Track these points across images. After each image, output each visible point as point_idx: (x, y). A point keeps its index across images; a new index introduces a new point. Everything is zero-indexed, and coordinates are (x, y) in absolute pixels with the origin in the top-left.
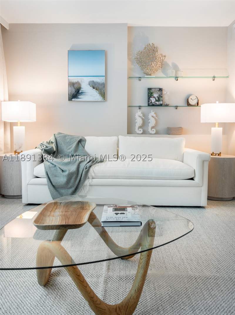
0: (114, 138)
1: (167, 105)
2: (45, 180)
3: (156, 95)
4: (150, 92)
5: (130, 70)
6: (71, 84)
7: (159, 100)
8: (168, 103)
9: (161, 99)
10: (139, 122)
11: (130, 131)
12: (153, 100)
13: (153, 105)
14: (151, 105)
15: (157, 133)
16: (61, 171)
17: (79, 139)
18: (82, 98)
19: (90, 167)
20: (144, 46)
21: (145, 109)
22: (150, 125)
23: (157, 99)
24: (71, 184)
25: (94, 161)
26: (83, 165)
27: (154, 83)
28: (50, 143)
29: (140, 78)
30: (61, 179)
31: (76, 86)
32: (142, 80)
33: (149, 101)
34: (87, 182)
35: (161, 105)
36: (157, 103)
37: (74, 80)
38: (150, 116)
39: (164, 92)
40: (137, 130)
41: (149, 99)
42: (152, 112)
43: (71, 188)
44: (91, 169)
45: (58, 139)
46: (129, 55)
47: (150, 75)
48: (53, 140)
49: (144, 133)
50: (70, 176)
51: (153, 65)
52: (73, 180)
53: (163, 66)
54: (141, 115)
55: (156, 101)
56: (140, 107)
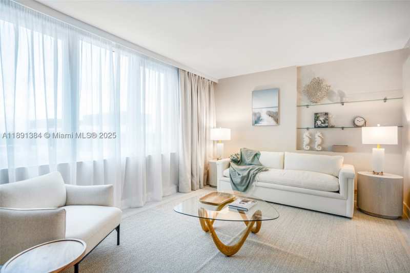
0: (281, 154)
1: (332, 127)
2: (229, 179)
3: (322, 119)
4: (317, 117)
5: (299, 100)
6: (255, 114)
7: (324, 122)
8: (333, 125)
9: (327, 121)
10: (306, 140)
11: (299, 148)
12: (319, 123)
13: (319, 127)
14: (317, 127)
15: (323, 150)
16: (237, 175)
17: (256, 153)
18: (262, 123)
19: (257, 173)
20: (311, 80)
21: (313, 131)
22: (316, 143)
23: (323, 122)
24: (243, 184)
25: (260, 170)
26: (252, 172)
27: (320, 109)
28: (238, 154)
29: (307, 106)
30: (238, 180)
31: (258, 115)
32: (310, 107)
33: (315, 124)
34: (254, 184)
35: (327, 127)
36: (323, 125)
37: (256, 111)
38: (316, 136)
39: (330, 116)
40: (304, 147)
41: (315, 122)
42: (318, 133)
43: (243, 186)
44: (257, 175)
45: (243, 153)
46: (298, 88)
47: (316, 103)
48: (239, 153)
49: (312, 149)
50: (243, 179)
51: (318, 94)
52: (244, 181)
53: (329, 94)
54: (308, 135)
55: (322, 123)
56: (308, 129)
